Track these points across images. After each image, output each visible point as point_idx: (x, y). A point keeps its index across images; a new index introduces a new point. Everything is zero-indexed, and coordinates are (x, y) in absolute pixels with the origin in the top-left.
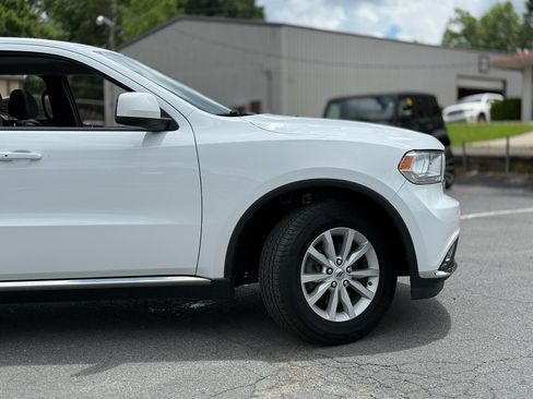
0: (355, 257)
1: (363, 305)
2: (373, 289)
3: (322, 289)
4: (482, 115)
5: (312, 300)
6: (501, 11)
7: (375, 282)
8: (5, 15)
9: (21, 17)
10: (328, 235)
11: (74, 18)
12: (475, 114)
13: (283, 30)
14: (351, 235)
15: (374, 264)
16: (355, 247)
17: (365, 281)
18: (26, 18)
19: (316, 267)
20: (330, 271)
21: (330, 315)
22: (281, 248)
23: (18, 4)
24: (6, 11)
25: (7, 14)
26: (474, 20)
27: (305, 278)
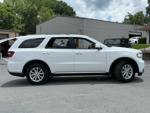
0: (129, 69)
1: (130, 77)
2: (132, 74)
3: (125, 74)
4: (136, 42)
5: (123, 75)
6: (140, 13)
7: (132, 73)
8: (7, 13)
9: (12, 14)
10: (125, 65)
11: (25, 14)
12: (134, 41)
13: (85, 20)
14: (129, 66)
15: (132, 70)
16: (129, 68)
17: (130, 73)
18: (13, 14)
19: (124, 70)
20: (126, 71)
21: (126, 78)
22: (119, 67)
23: (11, 11)
24: (8, 12)
25: (8, 13)
26: (132, 15)
27: (122, 72)
